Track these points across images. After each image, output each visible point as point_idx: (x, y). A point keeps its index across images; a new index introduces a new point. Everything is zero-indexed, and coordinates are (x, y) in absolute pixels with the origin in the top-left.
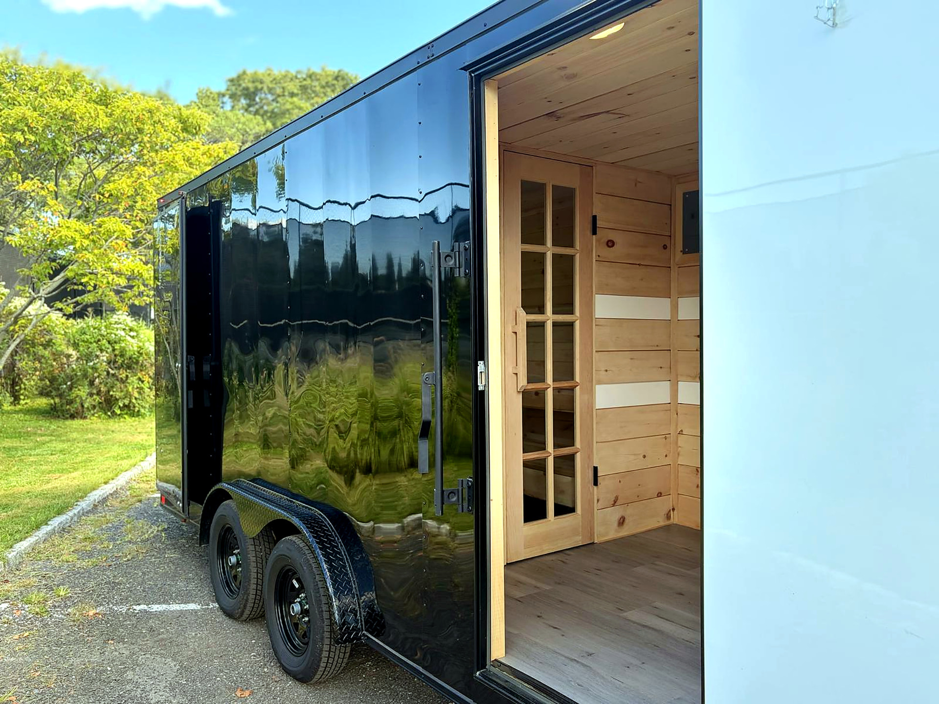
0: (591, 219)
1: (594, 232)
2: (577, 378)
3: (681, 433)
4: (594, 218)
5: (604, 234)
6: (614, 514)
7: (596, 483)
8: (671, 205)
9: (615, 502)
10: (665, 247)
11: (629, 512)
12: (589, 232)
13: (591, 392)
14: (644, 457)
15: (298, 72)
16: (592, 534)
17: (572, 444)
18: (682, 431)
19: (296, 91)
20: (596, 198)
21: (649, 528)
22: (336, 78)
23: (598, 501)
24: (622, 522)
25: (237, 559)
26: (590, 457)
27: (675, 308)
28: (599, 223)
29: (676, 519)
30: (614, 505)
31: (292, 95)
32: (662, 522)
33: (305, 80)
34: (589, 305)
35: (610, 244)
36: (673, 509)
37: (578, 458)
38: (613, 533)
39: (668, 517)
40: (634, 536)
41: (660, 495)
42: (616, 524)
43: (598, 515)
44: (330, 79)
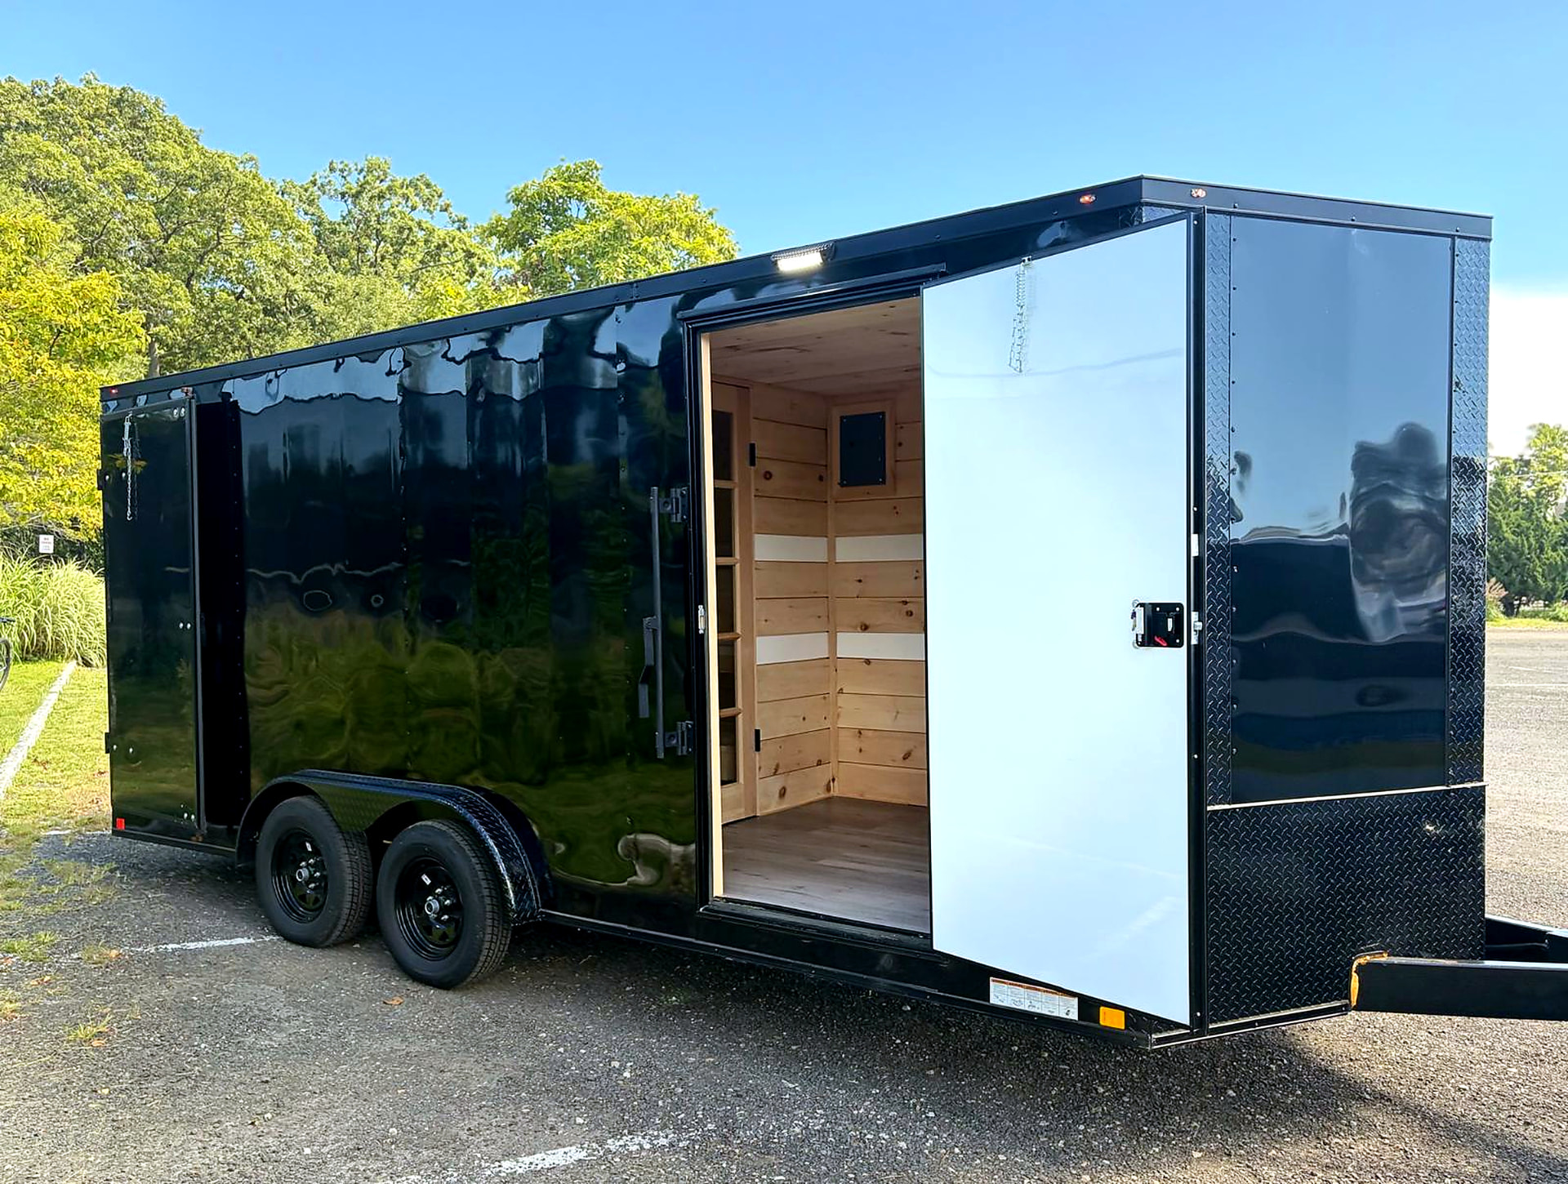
0: (748, 447)
1: (752, 463)
2: (738, 630)
3: (841, 691)
4: (752, 447)
5: (762, 465)
6: (775, 784)
7: (758, 748)
8: (826, 430)
9: (776, 770)
10: (821, 478)
11: (791, 782)
12: (747, 462)
13: (751, 644)
14: (804, 719)
15: (36, 85)
16: (754, 808)
17: (734, 705)
18: (841, 689)
19: (33, 121)
20: (754, 423)
21: (812, 799)
22: (118, 103)
23: (760, 768)
24: (783, 793)
25: (310, 872)
26: (751, 719)
27: (832, 549)
28: (758, 453)
29: (836, 791)
30: (775, 774)
31: (27, 127)
32: (823, 796)
33: (52, 101)
34: (748, 547)
35: (768, 476)
36: (834, 780)
37: (740, 719)
38: (774, 806)
39: (828, 790)
40: (797, 808)
41: (819, 763)
42: (777, 795)
43: (760, 785)
44: (104, 104)
